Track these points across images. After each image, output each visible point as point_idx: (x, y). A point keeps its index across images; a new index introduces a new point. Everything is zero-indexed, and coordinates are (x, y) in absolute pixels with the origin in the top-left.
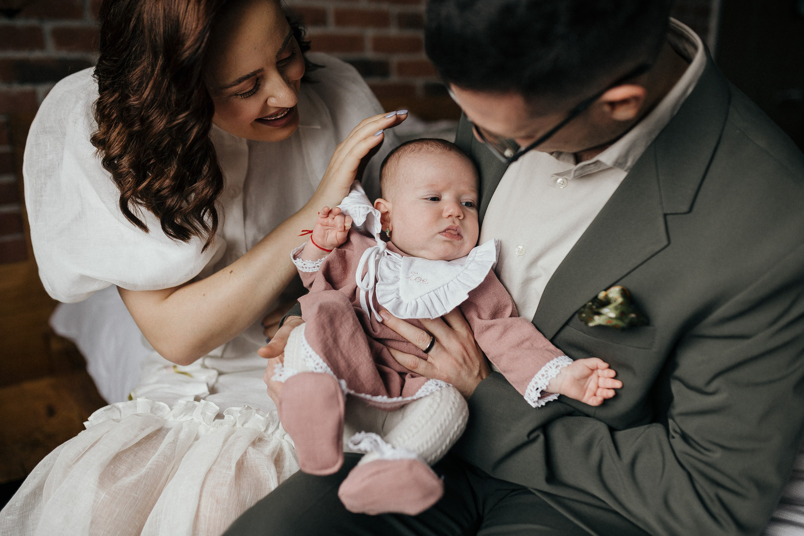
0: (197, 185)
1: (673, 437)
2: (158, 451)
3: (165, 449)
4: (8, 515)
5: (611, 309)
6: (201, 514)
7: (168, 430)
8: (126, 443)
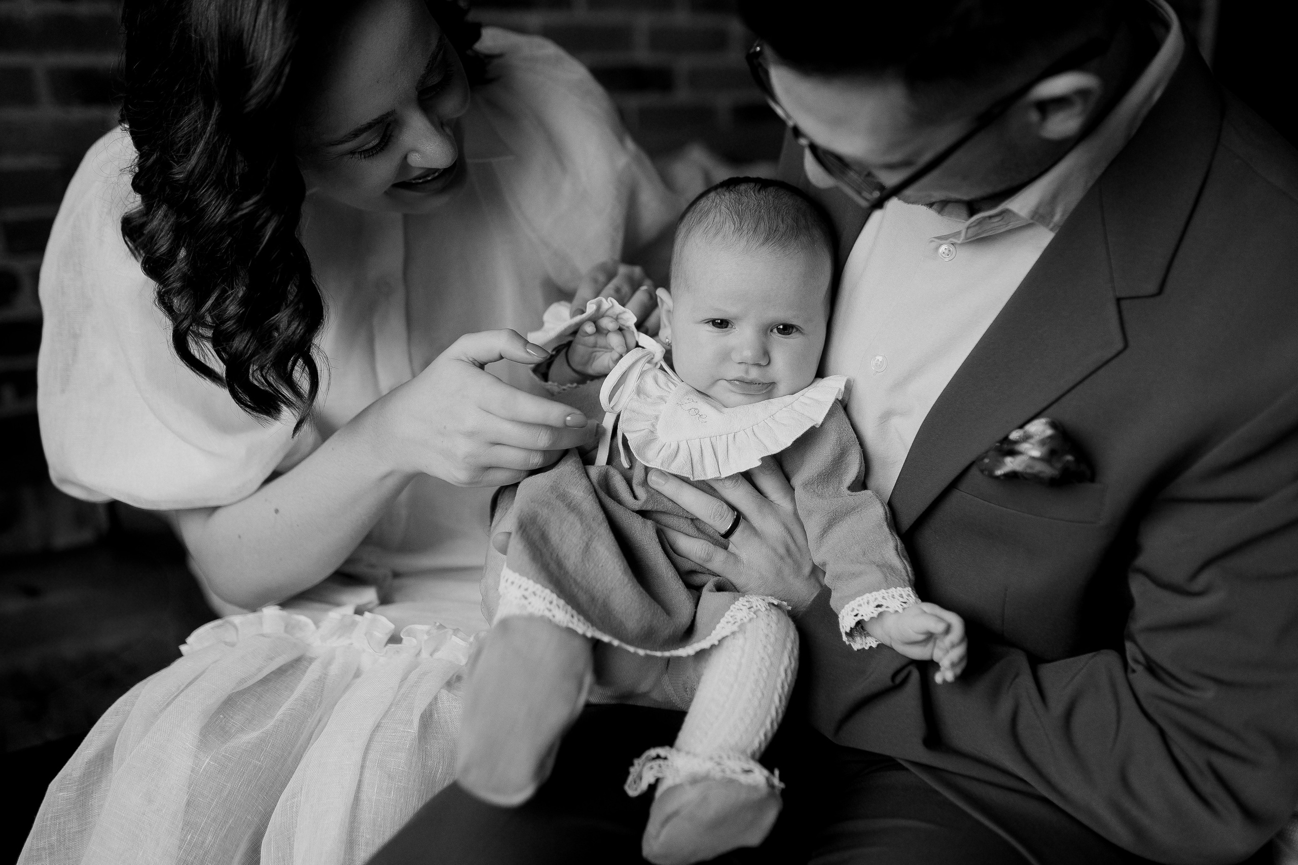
0: (277, 318)
1: (1134, 671)
2: (295, 693)
3: (306, 690)
4: (61, 791)
5: (1033, 444)
6: (363, 797)
7: (311, 660)
8: (243, 680)
